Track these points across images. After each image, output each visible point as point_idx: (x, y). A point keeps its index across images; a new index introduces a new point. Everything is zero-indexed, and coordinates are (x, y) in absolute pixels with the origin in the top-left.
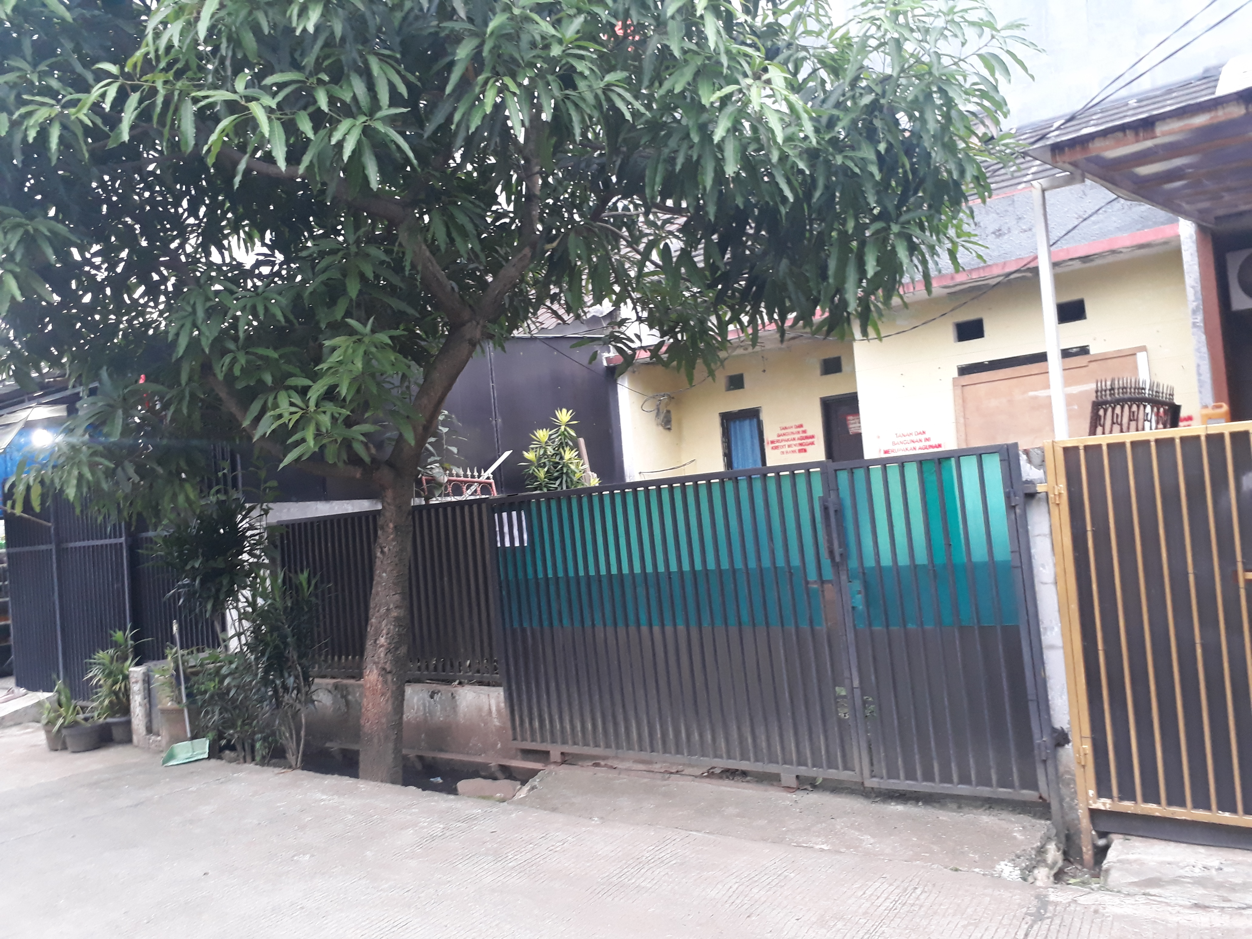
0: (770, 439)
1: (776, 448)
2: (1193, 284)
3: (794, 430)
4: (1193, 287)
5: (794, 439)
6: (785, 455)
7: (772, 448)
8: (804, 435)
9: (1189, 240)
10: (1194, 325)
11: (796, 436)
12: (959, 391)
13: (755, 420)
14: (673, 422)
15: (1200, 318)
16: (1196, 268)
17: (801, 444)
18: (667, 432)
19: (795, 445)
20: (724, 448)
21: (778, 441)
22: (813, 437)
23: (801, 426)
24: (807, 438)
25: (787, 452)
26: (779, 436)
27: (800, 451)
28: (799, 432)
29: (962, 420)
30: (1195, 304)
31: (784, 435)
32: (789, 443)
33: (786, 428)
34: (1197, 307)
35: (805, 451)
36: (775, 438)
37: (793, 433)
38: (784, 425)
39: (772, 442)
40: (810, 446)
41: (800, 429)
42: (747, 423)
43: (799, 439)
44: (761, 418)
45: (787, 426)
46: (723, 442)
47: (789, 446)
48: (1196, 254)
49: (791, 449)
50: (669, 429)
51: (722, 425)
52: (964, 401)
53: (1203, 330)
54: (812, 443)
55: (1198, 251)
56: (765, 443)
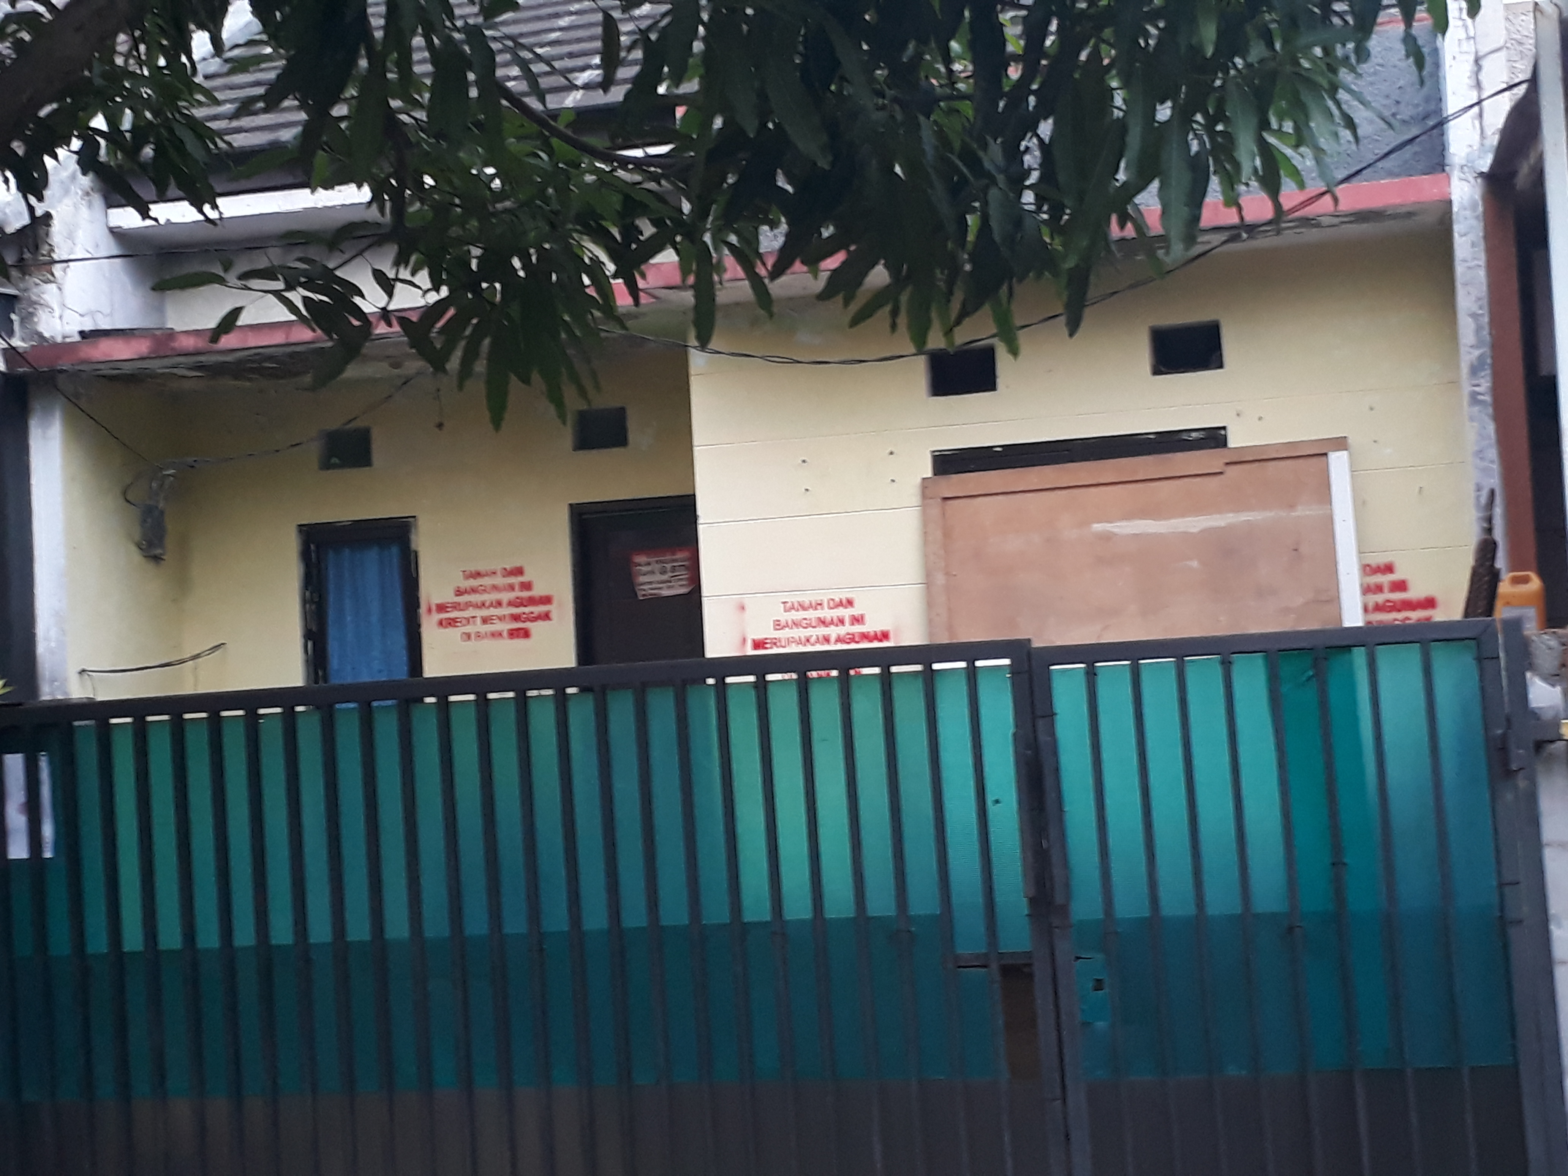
0: (436, 600)
1: (452, 623)
2: (1475, 308)
3: (499, 581)
4: (1474, 316)
5: (499, 604)
6: (472, 644)
7: (440, 623)
8: (525, 594)
9: (1468, 213)
10: (1474, 398)
11: (505, 597)
12: (935, 511)
13: (395, 550)
14: (170, 541)
15: (1485, 384)
16: (1482, 274)
17: (516, 618)
18: (150, 566)
19: (501, 618)
20: (306, 616)
21: (456, 606)
22: (547, 600)
23: (519, 571)
24: (532, 601)
25: (478, 636)
26: (459, 592)
27: (514, 634)
28: (512, 588)
29: (940, 579)
30: (1477, 353)
31: (474, 590)
32: (485, 613)
33: (478, 575)
34: (1481, 358)
35: (526, 634)
36: (449, 597)
37: (495, 588)
38: (472, 568)
39: (441, 608)
40: (540, 624)
41: (515, 580)
42: (372, 555)
43: (511, 604)
44: (413, 546)
45: (481, 567)
46: (304, 602)
47: (485, 621)
48: (1482, 245)
49: (489, 628)
50: (157, 559)
51: (305, 555)
52: (947, 534)
53: (1490, 410)
54: (546, 616)
55: (1488, 237)
56: (423, 610)
